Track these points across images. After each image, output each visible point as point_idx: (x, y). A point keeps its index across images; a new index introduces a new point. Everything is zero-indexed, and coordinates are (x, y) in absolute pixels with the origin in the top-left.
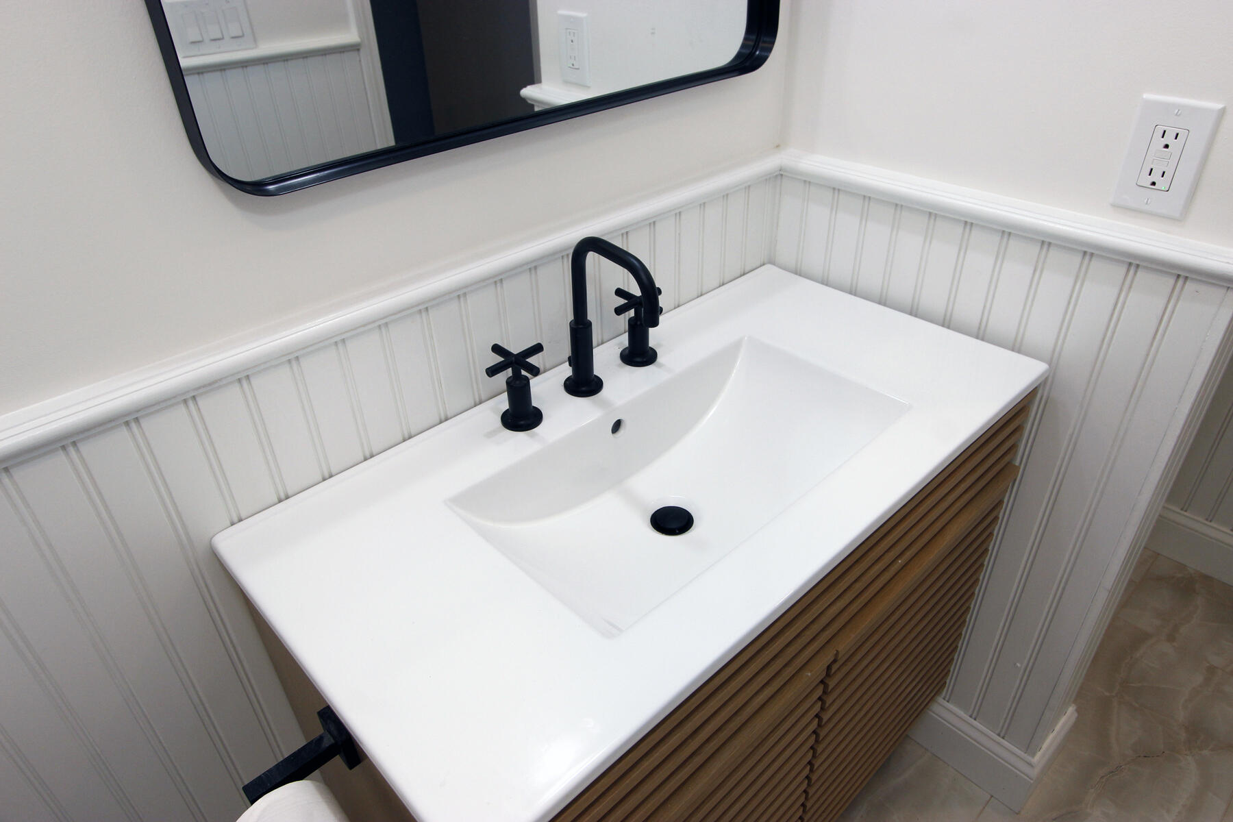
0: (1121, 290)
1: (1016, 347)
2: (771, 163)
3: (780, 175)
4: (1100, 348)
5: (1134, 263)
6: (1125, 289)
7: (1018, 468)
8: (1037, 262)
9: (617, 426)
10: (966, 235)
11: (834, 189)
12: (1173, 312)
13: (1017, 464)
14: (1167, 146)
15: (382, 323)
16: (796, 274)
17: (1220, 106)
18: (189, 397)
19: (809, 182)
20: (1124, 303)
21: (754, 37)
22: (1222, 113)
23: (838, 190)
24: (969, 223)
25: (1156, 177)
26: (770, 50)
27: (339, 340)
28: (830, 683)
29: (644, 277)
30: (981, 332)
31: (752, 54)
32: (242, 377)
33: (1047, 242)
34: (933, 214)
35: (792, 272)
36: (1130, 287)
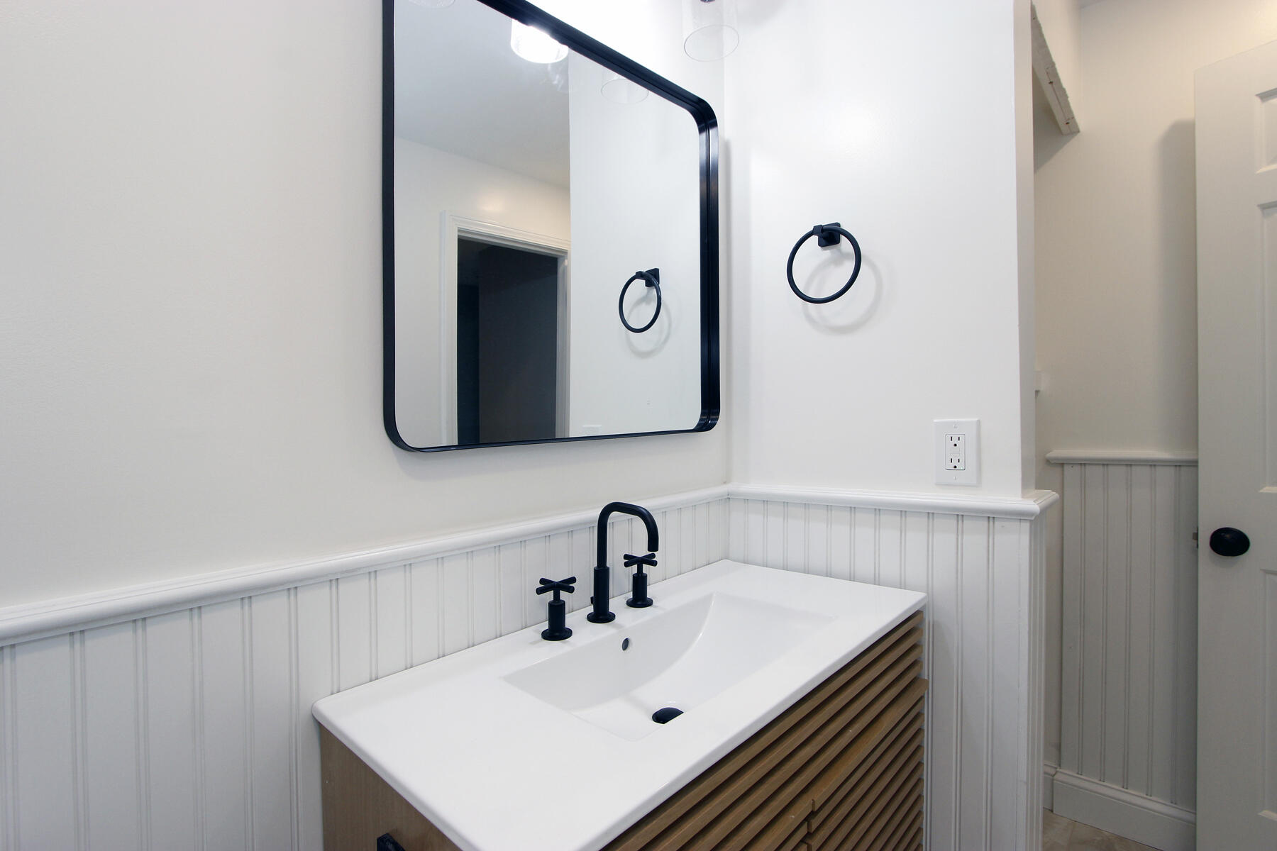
0: (958, 535)
1: (903, 585)
2: (722, 489)
3: (728, 499)
4: (957, 578)
5: (960, 515)
6: (960, 534)
7: (928, 681)
8: (901, 527)
9: (626, 644)
10: (853, 515)
11: (764, 501)
12: (994, 544)
13: (926, 678)
14: (955, 445)
15: (469, 551)
16: (745, 563)
17: (976, 419)
18: (333, 579)
19: (747, 500)
20: (962, 544)
21: (707, 411)
22: (979, 422)
23: (766, 502)
24: (853, 508)
25: (955, 463)
26: (717, 419)
27: (439, 558)
28: (813, 844)
29: (649, 520)
30: (877, 579)
31: (707, 423)
32: (371, 571)
33: (904, 511)
34: (829, 506)
35: (742, 562)
36: (962, 532)
